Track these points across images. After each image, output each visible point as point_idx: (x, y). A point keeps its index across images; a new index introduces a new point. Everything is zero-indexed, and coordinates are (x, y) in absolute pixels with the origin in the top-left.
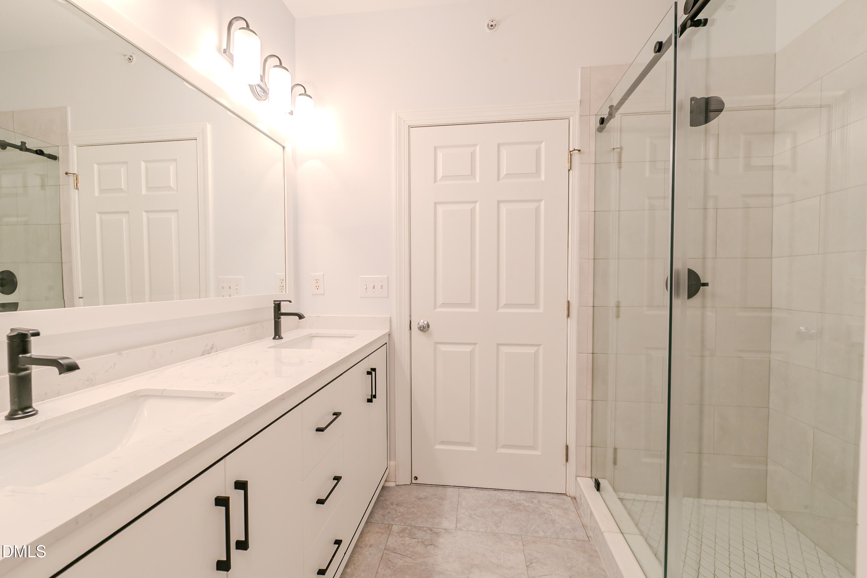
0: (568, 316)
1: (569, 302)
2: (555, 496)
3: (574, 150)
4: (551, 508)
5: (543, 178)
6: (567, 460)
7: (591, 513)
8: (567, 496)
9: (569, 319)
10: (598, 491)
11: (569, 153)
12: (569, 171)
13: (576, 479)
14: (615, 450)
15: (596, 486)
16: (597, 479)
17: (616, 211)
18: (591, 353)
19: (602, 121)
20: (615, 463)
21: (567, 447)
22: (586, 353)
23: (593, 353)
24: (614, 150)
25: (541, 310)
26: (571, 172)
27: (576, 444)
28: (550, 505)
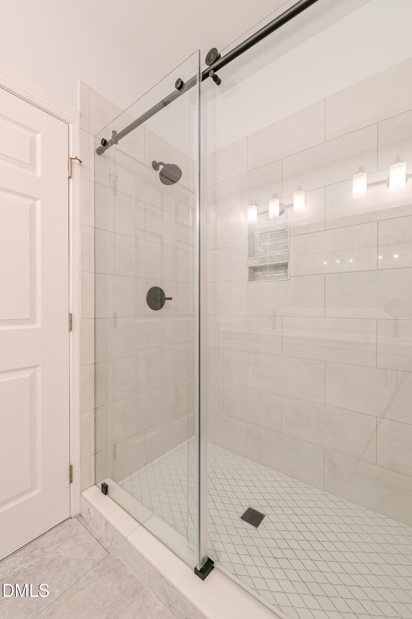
0: (71, 329)
1: (71, 315)
2: (59, 528)
3: (76, 158)
4: (59, 547)
5: (39, 174)
6: (71, 481)
7: (107, 523)
8: (71, 518)
9: (71, 333)
10: (106, 495)
11: (70, 159)
12: (69, 178)
13: (81, 494)
14: (115, 445)
15: (103, 491)
16: (104, 483)
17: (112, 232)
18: (93, 364)
19: (105, 143)
20: (114, 458)
21: (71, 468)
22: (89, 365)
23: (95, 364)
24: (110, 176)
25: (38, 326)
26: (71, 180)
27: (80, 459)
28: (57, 543)
